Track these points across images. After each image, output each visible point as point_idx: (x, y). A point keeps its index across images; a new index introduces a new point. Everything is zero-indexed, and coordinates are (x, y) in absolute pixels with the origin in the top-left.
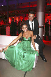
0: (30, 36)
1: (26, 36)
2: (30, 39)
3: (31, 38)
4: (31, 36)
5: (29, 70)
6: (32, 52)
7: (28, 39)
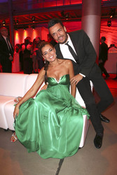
1: (56, 73)
2: (64, 79)
6: (75, 112)
7: (60, 81)
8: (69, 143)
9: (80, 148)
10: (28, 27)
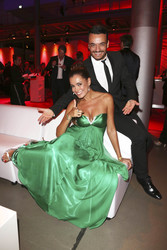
0: (102, 112)
2: (100, 120)
3: (105, 116)
4: (107, 109)
7: (94, 121)
8: (94, 209)
10: (59, 40)
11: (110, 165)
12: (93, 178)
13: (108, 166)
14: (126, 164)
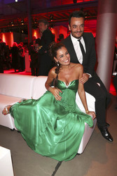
0: (75, 79)
5: (69, 158)
9: (78, 154)
11: (80, 116)
12: (67, 126)
13: (78, 117)
14: (91, 116)
